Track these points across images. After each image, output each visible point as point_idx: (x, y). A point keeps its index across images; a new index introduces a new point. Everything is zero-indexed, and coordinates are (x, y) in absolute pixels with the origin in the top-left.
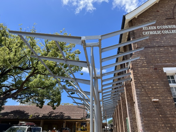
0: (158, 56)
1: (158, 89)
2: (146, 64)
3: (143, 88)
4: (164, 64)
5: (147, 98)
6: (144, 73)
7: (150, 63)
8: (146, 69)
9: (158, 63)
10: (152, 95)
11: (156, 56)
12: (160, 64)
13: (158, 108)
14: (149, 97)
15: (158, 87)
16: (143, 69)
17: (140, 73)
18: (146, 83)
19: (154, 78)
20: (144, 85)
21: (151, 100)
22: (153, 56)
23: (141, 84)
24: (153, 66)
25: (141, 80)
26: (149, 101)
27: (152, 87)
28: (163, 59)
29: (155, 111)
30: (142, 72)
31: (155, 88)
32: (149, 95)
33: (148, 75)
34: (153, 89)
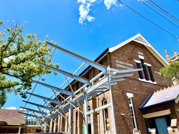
0: (124, 84)
1: (124, 107)
2: (118, 88)
3: (116, 105)
4: (127, 90)
5: (118, 113)
6: (117, 95)
7: (120, 88)
8: (118, 91)
9: (124, 89)
10: (121, 111)
11: (123, 83)
12: (125, 90)
13: (124, 120)
14: (119, 112)
15: (124, 106)
16: (116, 91)
17: (115, 94)
18: (118, 102)
19: (122, 99)
20: (117, 103)
21: (120, 114)
22: (121, 83)
23: (115, 102)
24: (121, 91)
25: (115, 100)
26: (120, 115)
27: (121, 105)
28: (127, 86)
29: (122, 122)
30: (116, 93)
31: (122, 106)
32: (120, 111)
33: (119, 96)
34: (121, 107)
